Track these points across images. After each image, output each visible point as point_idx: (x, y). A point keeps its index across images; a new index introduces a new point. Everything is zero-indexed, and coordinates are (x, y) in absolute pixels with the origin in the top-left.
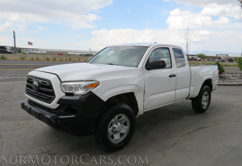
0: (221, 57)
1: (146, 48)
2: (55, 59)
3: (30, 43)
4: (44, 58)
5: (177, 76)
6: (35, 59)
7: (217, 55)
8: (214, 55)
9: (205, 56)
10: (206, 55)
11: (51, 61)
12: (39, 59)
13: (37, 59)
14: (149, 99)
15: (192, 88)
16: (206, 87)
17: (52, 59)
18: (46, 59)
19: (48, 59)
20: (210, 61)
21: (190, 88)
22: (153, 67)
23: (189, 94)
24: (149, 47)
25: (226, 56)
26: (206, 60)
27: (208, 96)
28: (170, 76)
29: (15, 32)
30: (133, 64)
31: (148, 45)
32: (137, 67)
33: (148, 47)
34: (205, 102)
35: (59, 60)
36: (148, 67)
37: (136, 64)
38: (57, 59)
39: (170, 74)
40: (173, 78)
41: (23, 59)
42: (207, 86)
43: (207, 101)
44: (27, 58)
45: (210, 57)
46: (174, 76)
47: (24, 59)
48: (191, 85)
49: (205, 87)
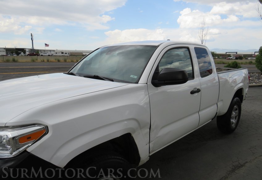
0: (230, 54)
1: (154, 48)
2: (66, 60)
3: (46, 45)
4: (56, 60)
5: (202, 91)
6: (46, 60)
7: (226, 53)
8: (224, 53)
9: (215, 54)
10: (217, 53)
11: (62, 62)
12: (49, 61)
13: (48, 61)
14: (158, 136)
15: (220, 104)
16: (237, 100)
17: (63, 61)
18: (57, 61)
19: (59, 61)
20: (220, 58)
21: (218, 104)
22: (166, 82)
23: (217, 113)
24: (158, 46)
25: (235, 53)
26: (216, 58)
27: (237, 111)
28: (192, 93)
29: (32, 34)
30: (132, 76)
31: (156, 44)
32: (137, 83)
33: (156, 47)
34: (234, 119)
35: (70, 61)
36: (156, 81)
37: (136, 77)
38: (67, 61)
39: (192, 89)
40: (196, 94)
41: (33, 61)
42: (237, 98)
43: (236, 117)
44: (38, 60)
45: (220, 55)
46: (198, 91)
47: (35, 60)
48: (219, 100)
49: (235, 99)
